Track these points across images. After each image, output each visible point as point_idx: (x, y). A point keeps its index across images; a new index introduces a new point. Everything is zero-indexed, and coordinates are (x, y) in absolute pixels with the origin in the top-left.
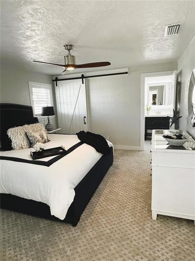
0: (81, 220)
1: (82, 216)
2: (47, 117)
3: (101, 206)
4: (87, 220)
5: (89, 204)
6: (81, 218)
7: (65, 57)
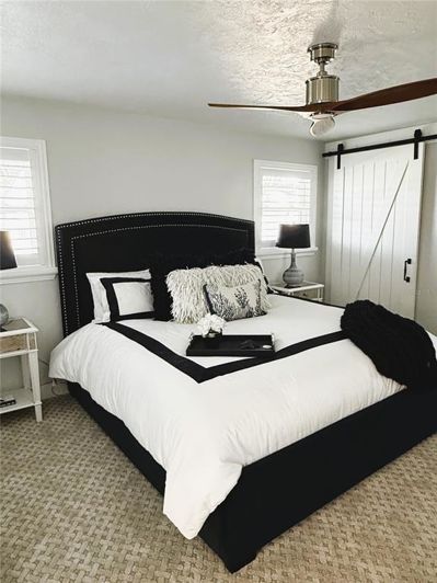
0: (255, 563)
1: (267, 549)
2: (290, 250)
3: (336, 547)
4: (272, 572)
5: (305, 523)
6: (260, 555)
7: (307, 82)
